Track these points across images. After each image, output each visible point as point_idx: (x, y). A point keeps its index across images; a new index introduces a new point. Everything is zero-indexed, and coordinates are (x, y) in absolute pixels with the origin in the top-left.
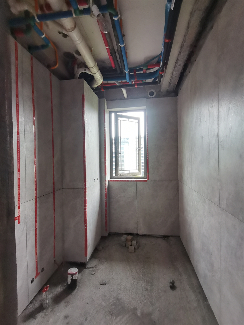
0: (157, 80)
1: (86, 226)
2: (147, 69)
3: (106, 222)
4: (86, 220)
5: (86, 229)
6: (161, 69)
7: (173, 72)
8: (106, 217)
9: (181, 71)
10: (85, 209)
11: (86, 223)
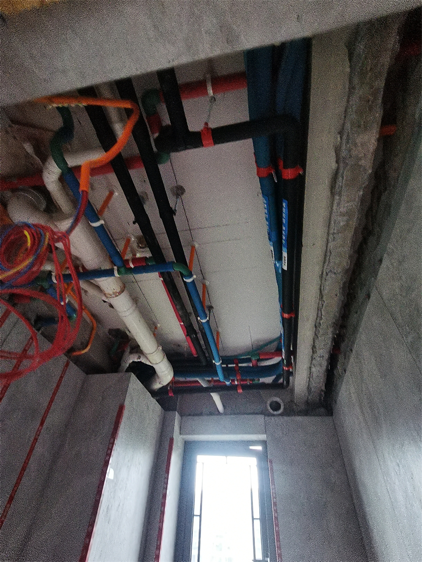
0: (281, 381)
2: (258, 360)
6: (285, 361)
7: (310, 367)
9: (327, 367)
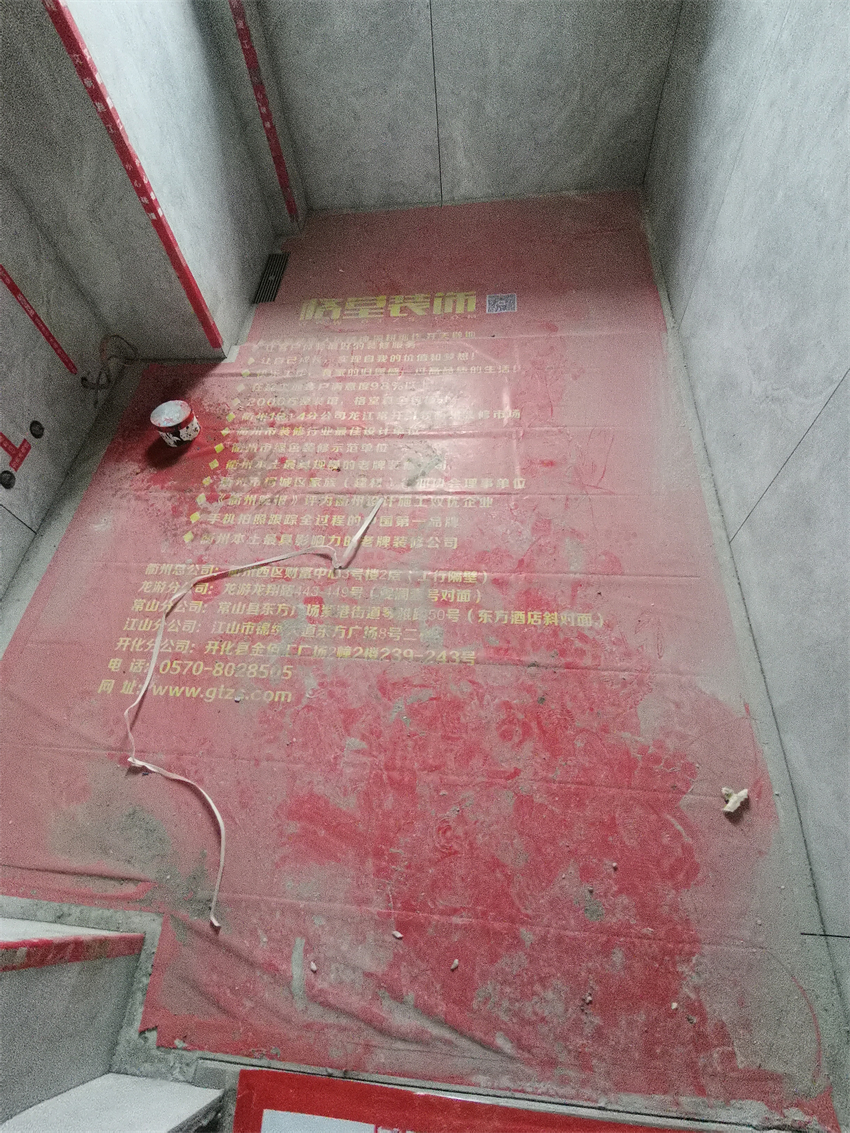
1: (151, 207)
3: (278, 160)
4: (135, 174)
5: (160, 225)
8: (271, 133)
10: (96, 94)
11: (143, 190)
